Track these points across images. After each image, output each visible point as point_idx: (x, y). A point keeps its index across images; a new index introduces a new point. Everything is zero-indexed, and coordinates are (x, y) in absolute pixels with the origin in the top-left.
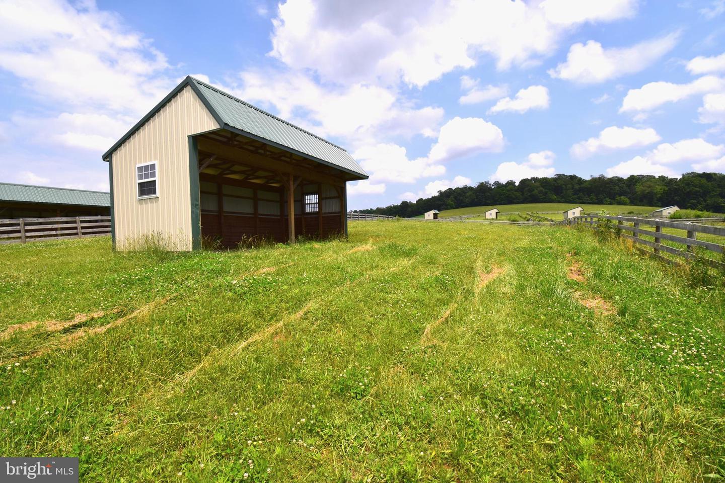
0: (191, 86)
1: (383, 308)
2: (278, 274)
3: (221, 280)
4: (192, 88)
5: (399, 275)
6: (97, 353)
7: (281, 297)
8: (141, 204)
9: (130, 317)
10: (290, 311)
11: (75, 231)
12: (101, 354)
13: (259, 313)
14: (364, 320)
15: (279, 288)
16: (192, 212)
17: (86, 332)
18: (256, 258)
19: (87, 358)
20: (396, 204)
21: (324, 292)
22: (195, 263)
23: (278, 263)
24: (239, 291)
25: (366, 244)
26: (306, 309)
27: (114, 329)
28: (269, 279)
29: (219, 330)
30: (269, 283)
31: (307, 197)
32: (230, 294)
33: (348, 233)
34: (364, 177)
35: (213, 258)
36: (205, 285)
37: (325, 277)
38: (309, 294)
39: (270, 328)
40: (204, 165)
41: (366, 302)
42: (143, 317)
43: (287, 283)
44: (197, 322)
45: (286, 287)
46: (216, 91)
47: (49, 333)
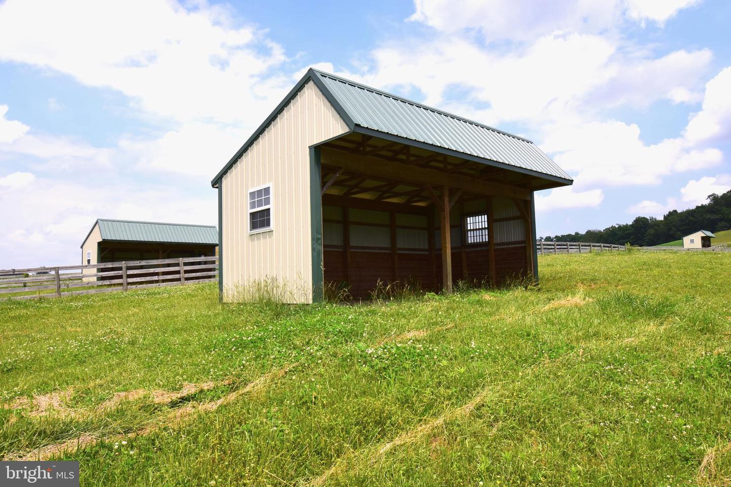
0: (313, 81)
1: (615, 410)
2: (431, 342)
3: (350, 347)
4: (315, 83)
5: (642, 352)
6: (208, 437)
7: (438, 377)
8: (252, 240)
9: (243, 392)
10: (454, 400)
11: (177, 276)
12: (213, 440)
13: (407, 401)
14: (580, 428)
15: (435, 363)
16: (313, 249)
17: (194, 407)
18: (398, 315)
19: (198, 442)
20: (623, 223)
21: (505, 375)
22: (318, 321)
23: (431, 324)
24: (377, 364)
25: (574, 294)
26: (478, 400)
27: (225, 406)
28: (419, 349)
29: (353, 421)
30: (419, 355)
31: (470, 220)
32: (366, 368)
33: (540, 275)
34: (567, 183)
35: (340, 315)
36: (331, 353)
37: (507, 349)
38: (481, 376)
39: (424, 426)
40: (329, 184)
41: (581, 398)
42: (258, 393)
43: (446, 356)
44: (324, 406)
45: (445, 363)
46: (343, 82)
47: (156, 406)
